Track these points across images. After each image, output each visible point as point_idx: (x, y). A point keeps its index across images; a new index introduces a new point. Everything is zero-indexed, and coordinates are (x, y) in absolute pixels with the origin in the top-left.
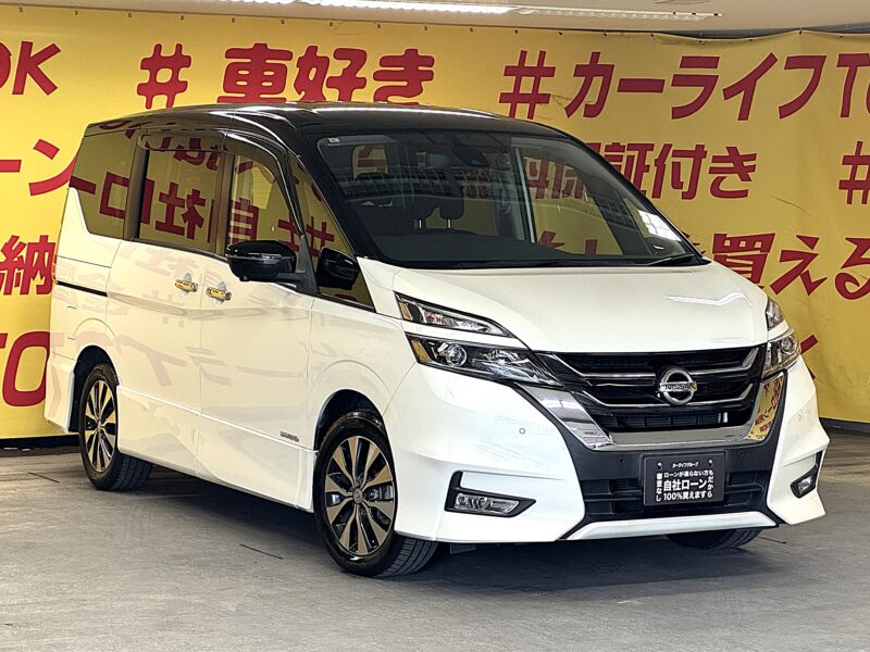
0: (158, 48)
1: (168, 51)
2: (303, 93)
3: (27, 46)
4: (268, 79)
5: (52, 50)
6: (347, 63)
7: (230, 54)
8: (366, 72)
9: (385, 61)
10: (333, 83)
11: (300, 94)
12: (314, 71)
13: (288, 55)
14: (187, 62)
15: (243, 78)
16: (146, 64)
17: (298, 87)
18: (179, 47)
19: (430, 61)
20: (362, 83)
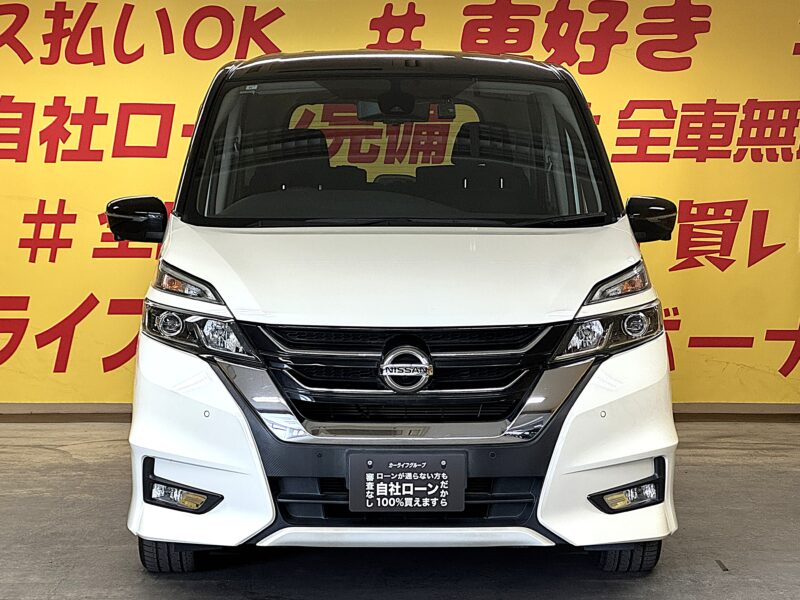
0: (389, 7)
1: (399, 10)
2: (553, 51)
3: (250, 11)
4: (512, 36)
5: (277, 14)
6: (605, 17)
7: (468, 11)
8: (627, 25)
9: (650, 13)
10: (587, 39)
11: (549, 51)
12: (565, 26)
13: (536, 11)
14: (420, 20)
15: (483, 36)
16: (375, 24)
17: (546, 44)
18: (412, 6)
19: (706, 11)
20: (622, 38)
